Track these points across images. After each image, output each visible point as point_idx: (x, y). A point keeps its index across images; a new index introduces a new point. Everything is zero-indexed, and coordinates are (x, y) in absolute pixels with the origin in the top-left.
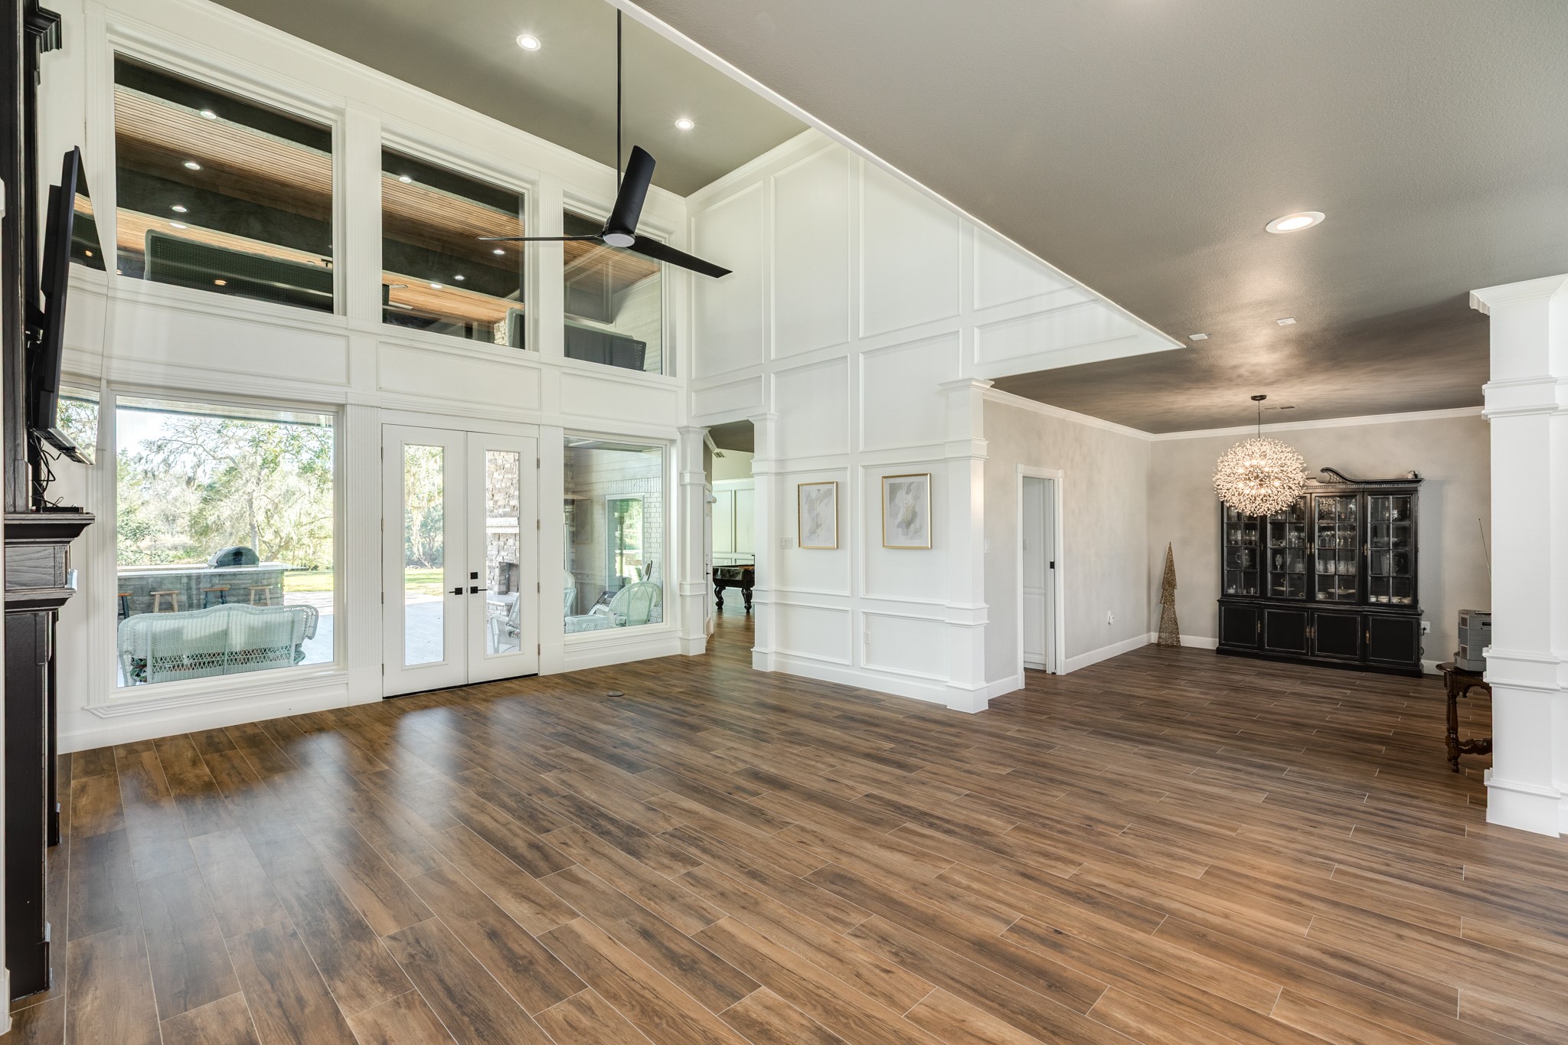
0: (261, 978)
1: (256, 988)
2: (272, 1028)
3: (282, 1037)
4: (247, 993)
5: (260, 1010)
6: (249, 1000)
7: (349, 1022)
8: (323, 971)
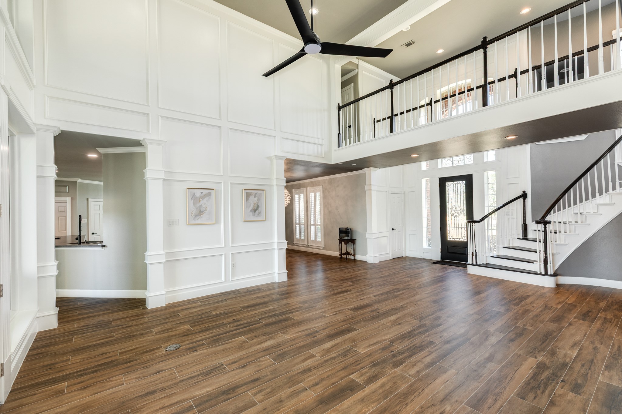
0: (589, 378)
1: (593, 377)
2: (597, 366)
3: (597, 363)
4: (598, 378)
5: (597, 372)
6: (599, 376)
7: (575, 354)
8: (568, 366)
